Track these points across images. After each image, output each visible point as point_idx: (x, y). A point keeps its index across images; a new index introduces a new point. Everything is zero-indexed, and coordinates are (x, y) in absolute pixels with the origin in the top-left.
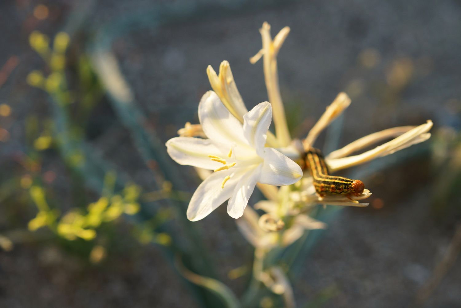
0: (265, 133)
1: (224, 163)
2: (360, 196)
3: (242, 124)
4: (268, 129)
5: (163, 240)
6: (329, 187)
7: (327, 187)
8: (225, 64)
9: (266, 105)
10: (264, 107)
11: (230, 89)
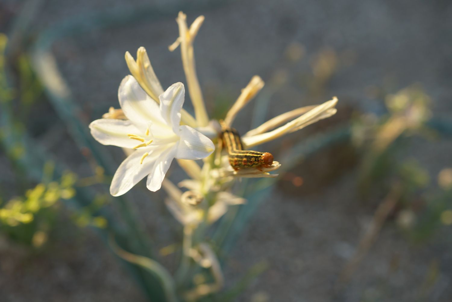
0: (179, 112)
1: (142, 141)
2: (270, 167)
3: (159, 104)
4: (182, 107)
5: (100, 223)
6: (241, 161)
7: (239, 161)
8: (142, 50)
9: (179, 85)
10: (177, 88)
11: (147, 73)
